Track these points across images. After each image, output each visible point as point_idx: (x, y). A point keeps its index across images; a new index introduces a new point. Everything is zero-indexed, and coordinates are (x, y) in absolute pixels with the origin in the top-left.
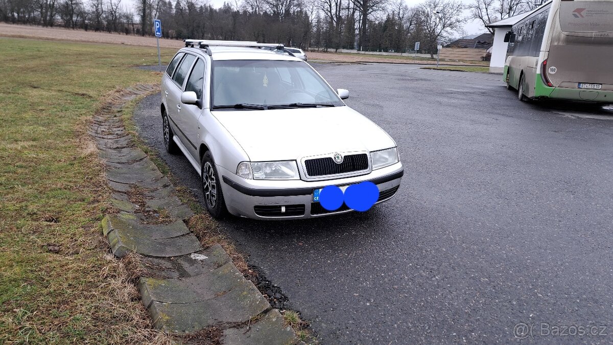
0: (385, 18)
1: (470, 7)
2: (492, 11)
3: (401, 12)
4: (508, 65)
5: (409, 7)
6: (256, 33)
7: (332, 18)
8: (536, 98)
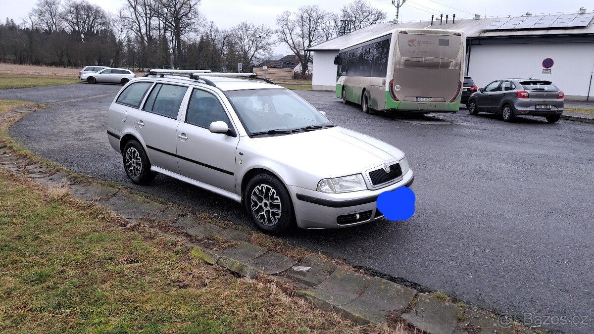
0: (198, 39)
1: (277, 32)
2: (295, 35)
3: (213, 34)
4: (342, 84)
5: (220, 29)
6: (59, 52)
7: (142, 37)
8: (387, 110)
